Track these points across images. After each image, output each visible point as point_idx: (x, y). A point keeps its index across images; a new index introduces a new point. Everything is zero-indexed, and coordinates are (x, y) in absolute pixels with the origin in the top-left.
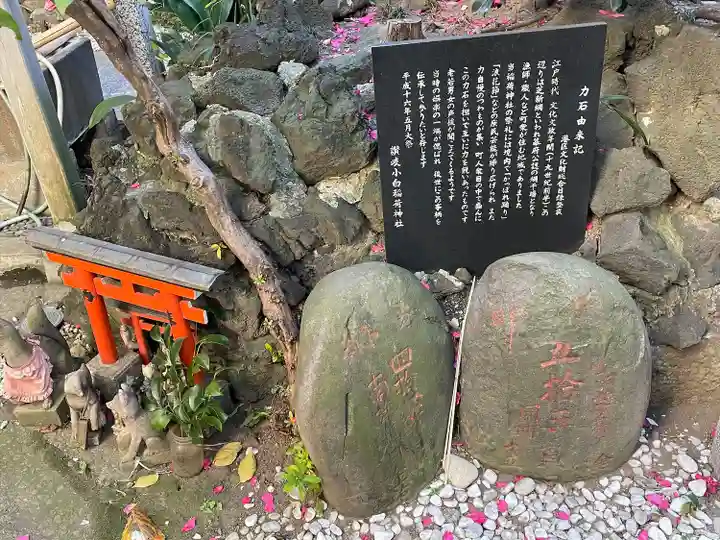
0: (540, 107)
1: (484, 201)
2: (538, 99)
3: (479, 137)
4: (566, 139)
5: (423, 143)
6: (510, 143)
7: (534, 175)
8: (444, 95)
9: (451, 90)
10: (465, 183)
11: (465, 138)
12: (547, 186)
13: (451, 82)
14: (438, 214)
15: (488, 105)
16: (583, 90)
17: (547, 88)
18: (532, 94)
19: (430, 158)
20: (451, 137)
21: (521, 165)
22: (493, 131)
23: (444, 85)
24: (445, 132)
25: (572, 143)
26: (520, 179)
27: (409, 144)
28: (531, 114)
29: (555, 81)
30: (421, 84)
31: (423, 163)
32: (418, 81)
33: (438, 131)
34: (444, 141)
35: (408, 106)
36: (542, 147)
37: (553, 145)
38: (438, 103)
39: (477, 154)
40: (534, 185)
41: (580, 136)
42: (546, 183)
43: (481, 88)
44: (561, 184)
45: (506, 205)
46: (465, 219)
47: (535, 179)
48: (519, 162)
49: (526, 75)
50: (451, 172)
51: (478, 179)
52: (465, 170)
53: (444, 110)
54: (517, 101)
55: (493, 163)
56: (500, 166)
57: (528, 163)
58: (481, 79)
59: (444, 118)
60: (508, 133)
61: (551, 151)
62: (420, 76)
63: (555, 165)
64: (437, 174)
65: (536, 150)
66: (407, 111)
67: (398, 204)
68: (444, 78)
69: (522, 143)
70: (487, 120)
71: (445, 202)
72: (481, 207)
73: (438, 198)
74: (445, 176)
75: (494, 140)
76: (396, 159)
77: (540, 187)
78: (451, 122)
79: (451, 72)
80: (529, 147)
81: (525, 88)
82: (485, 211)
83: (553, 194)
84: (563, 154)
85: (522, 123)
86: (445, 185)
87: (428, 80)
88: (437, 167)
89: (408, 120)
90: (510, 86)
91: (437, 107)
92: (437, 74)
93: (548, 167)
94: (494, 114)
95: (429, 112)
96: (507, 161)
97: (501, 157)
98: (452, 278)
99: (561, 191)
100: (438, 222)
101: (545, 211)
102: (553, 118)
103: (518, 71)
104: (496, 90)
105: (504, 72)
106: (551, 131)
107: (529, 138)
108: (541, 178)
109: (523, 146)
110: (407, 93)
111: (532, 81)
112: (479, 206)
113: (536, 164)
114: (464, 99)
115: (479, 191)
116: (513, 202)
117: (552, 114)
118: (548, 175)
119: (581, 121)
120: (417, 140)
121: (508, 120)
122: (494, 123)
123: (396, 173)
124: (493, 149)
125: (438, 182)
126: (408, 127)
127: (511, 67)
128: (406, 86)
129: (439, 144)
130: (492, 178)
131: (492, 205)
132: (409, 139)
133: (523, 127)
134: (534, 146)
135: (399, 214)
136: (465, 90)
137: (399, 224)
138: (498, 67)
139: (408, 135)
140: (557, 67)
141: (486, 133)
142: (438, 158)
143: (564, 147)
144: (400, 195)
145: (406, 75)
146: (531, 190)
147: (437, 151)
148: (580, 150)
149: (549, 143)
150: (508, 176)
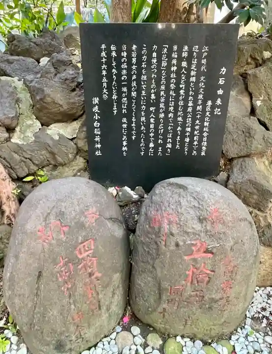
0: (193, 79)
1: (155, 142)
2: (193, 73)
3: (153, 96)
4: (209, 103)
5: (115, 97)
6: (173, 103)
7: (188, 127)
8: (130, 64)
9: (134, 60)
10: (143, 128)
11: (143, 96)
12: (196, 135)
13: (134, 55)
14: (124, 149)
16: (222, 70)
17: (199, 65)
18: (189, 70)
19: (120, 108)
20: (134, 94)
21: (180, 119)
22: (162, 93)
23: (129, 57)
24: (130, 91)
25: (213, 107)
26: (179, 128)
27: (105, 97)
28: (187, 83)
29: (204, 61)
30: (114, 54)
31: (115, 112)
32: (111, 51)
33: (125, 89)
34: (129, 97)
35: (104, 69)
36: (194, 108)
37: (201, 106)
38: (125, 69)
39: (152, 109)
40: (188, 134)
41: (219, 102)
42: (196, 132)
43: (155, 61)
44: (205, 134)
45: (169, 146)
46: (142, 153)
47: (189, 129)
48: (179, 116)
49: (185, 55)
50: (134, 119)
51: (152, 126)
52: (143, 119)
53: (129, 75)
54: (178, 73)
55: (162, 116)
56: (166, 118)
57: (185, 118)
58: (154, 55)
59: (129, 80)
60: (172, 96)
61: (199, 111)
62: (113, 48)
63: (202, 121)
64: (124, 120)
65: (190, 109)
66: (104, 73)
67: (97, 139)
68: (129, 51)
69: (181, 103)
70: (158, 84)
71: (129, 140)
72: (153, 146)
73: (125, 137)
74: (130, 122)
75: (163, 100)
76: (97, 107)
77: (192, 136)
78: (134, 84)
79: (134, 47)
80: (186, 107)
81: (184, 64)
82: (156, 148)
83: (200, 141)
84: (208, 113)
85: (181, 89)
86: (129, 128)
87: (119, 51)
88: (125, 115)
89: (105, 80)
90: (174, 62)
91: (124, 72)
92: (124, 47)
93: (197, 122)
94: (163, 81)
95: (119, 75)
96: (171, 115)
97: (167, 112)
98: (132, 193)
99: (205, 139)
100: (125, 154)
101: (195, 152)
102: (202, 87)
103: (180, 51)
104: (164, 64)
105: (170, 51)
106: (201, 97)
107: (186, 100)
108: (193, 129)
109: (182, 106)
110: (104, 60)
111: (189, 59)
112: (152, 145)
113: (190, 119)
114: (143, 68)
115: (152, 135)
116: (174, 143)
117: (202, 85)
118: (197, 127)
119: (220, 92)
120: (110, 94)
121: (172, 86)
122: (163, 87)
123: (96, 117)
124: (162, 105)
125: (125, 126)
126: (105, 85)
127: (175, 48)
128: (103, 54)
129: (126, 99)
130: (161, 126)
131: (160, 145)
132: (105, 93)
133: (182, 92)
134: (189, 107)
135: (99, 146)
136: (144, 62)
137: (98, 153)
138: (166, 47)
139: (105, 91)
140: (206, 52)
141: (157, 94)
142: (125, 109)
143: (208, 109)
144: (99, 133)
145: (103, 46)
146: (186, 137)
147: (124, 103)
148: (219, 112)
149: (199, 105)
150: (171, 126)
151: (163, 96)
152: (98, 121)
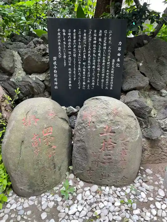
0: (105, 48)
1: (86, 82)
2: (105, 44)
3: (84, 57)
4: (114, 61)
5: (65, 57)
6: (95, 60)
7: (103, 74)
8: (72, 39)
9: (75, 38)
10: (79, 74)
11: (79, 57)
12: (107, 78)
13: (74, 34)
14: (70, 85)
15: (87, 45)
16: (120, 43)
17: (108, 40)
18: (102, 43)
19: (67, 63)
20: (75, 55)
21: (99, 69)
22: (89, 55)
23: (72, 36)
24: (72, 53)
25: (116, 62)
26: (98, 74)
27: (60, 56)
28: (102, 50)
29: (110, 38)
30: (64, 34)
31: (65, 65)
33: (70, 53)
34: (72, 57)
35: (59, 42)
36: (106, 63)
37: (109, 62)
39: (84, 63)
40: (103, 77)
41: (118, 60)
42: (107, 77)
43: (85, 38)
44: (112, 78)
45: (93, 84)
46: (79, 88)
48: (98, 68)
49: (100, 35)
50: (75, 69)
51: (84, 73)
52: (79, 69)
53: (72, 45)
54: (97, 44)
55: (89, 67)
56: (91, 68)
57: (101, 68)
58: (85, 34)
59: (72, 48)
60: (94, 57)
61: (108, 65)
62: (64, 31)
63: (110, 70)
64: (70, 69)
65: (104, 64)
66: (59, 44)
67: (56, 79)
68: (72, 33)
69: (99, 61)
70: (87, 51)
71: (72, 80)
73: (70, 79)
75: (89, 59)
76: (55, 62)
77: (105, 78)
78: (75, 50)
79: (75, 30)
80: (101, 62)
81: (100, 40)
82: (86, 85)
83: (109, 81)
84: (113, 66)
85: (99, 53)
86: (72, 74)
87: (67, 33)
88: (70, 67)
89: (59, 47)
90: (95, 38)
91: (70, 43)
92: (70, 31)
93: (108, 71)
94: (90, 49)
95: (67, 45)
96: (94, 67)
97: (92, 65)
98: (74, 109)
99: (112, 80)
100: (70, 88)
101: (107, 88)
102: (109, 52)
103: (98, 33)
104: (90, 40)
105: (93, 33)
106: (109, 57)
107: (101, 59)
108: (106, 75)
109: (99, 62)
110: (59, 37)
111: (102, 38)
112: (84, 83)
113: (104, 69)
114: (79, 42)
115: (84, 78)
116: (96, 83)
118: (108, 74)
119: (119, 55)
120: (62, 55)
121: (94, 51)
122: (89, 52)
123: (55, 67)
124: (89, 62)
125: (70, 72)
126: (60, 50)
127: (95, 31)
128: (59, 34)
129: (70, 58)
130: (89, 73)
131: (89, 83)
132: (60, 55)
133: (99, 54)
134: (103, 62)
135: (56, 83)
136: (79, 38)
137: (56, 87)
138: (91, 31)
139: (60, 53)
140: (111, 33)
141: (87, 55)
142: (70, 63)
143: (113, 64)
144: (57, 76)
145: (59, 30)
146: (102, 79)
147: (70, 60)
148: (119, 66)
149: (108, 62)
150: (94, 73)
151: (89, 57)
152: (56, 69)
